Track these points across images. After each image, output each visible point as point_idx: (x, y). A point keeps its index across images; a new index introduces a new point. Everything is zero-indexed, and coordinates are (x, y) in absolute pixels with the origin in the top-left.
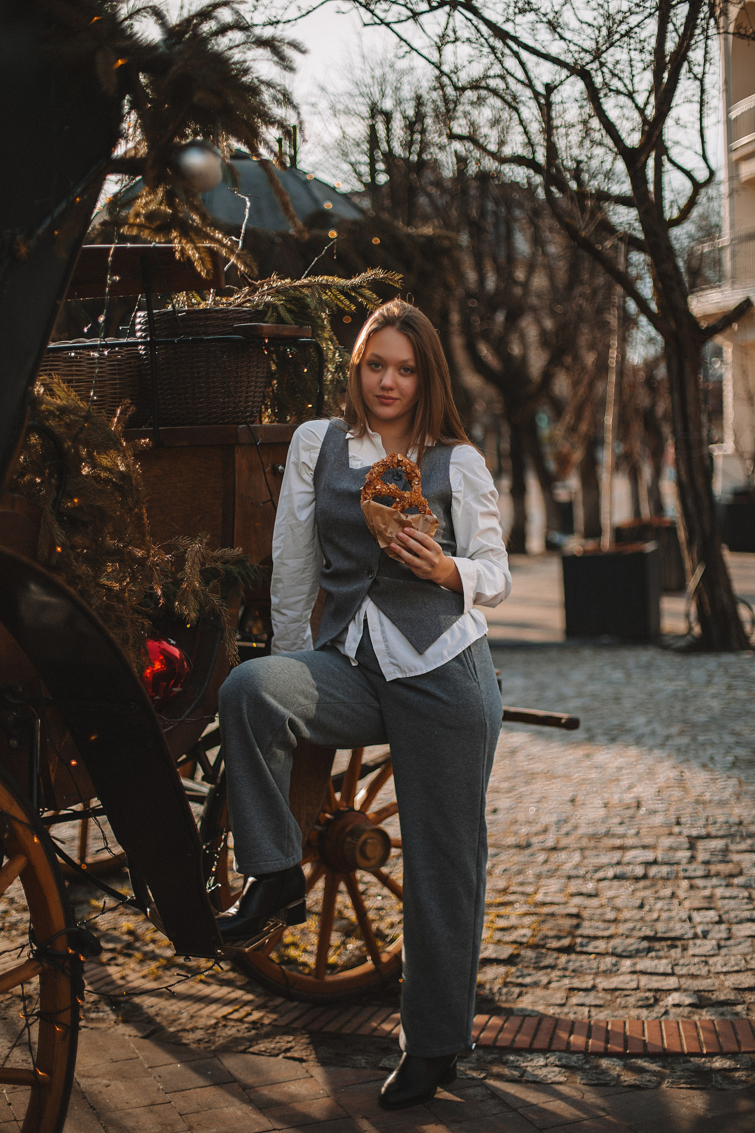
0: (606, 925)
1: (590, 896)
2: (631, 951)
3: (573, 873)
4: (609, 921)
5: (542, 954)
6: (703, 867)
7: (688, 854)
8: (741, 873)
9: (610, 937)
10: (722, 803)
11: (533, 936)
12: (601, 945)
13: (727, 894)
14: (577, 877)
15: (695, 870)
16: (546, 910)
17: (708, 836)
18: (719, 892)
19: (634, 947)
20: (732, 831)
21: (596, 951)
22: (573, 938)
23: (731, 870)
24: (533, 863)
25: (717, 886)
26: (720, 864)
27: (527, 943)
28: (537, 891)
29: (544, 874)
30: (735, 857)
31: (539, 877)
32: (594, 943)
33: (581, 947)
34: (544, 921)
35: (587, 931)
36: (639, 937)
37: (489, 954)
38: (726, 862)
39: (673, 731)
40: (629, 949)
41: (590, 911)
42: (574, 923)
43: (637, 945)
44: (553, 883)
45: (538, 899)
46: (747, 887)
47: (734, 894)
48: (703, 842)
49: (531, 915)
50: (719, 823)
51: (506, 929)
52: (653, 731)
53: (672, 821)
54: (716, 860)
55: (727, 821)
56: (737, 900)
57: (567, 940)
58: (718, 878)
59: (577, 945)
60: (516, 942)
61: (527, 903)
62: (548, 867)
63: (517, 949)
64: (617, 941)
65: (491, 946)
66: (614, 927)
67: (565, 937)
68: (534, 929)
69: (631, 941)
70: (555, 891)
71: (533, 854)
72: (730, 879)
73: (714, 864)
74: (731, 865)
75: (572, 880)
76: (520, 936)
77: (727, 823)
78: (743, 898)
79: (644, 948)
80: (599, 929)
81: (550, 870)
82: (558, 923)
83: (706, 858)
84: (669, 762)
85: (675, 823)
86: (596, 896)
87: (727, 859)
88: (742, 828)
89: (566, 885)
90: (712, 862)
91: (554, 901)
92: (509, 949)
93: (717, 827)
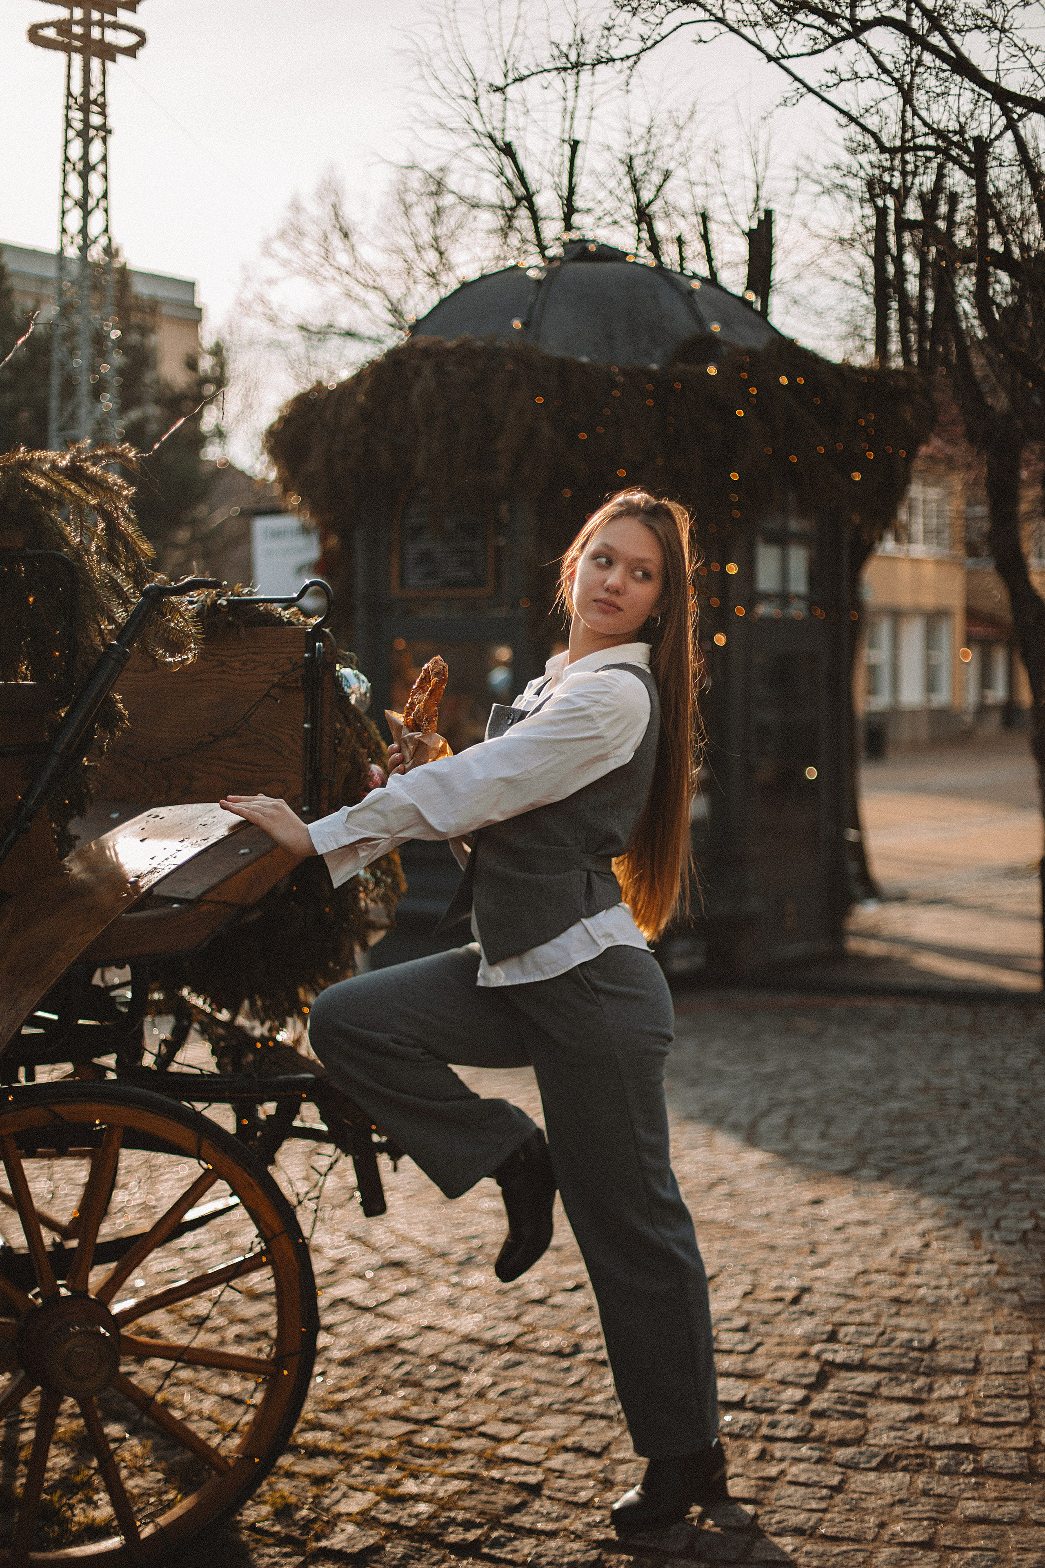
0: (566, 1510)
1: (591, 1454)
3: (601, 1410)
4: (576, 1505)
5: (419, 1550)
6: (807, 1419)
7: (798, 1394)
8: (859, 1441)
9: (552, 1534)
10: (936, 1306)
11: (432, 1517)
12: (526, 1547)
13: (803, 1478)
14: (603, 1417)
15: (789, 1426)
16: (496, 1474)
17: (862, 1366)
18: (795, 1471)
19: (572, 1558)
20: (905, 1360)
21: (509, 1557)
22: (492, 1529)
23: (848, 1432)
24: (556, 1385)
25: (800, 1460)
26: (838, 1419)
27: (411, 1528)
28: (516, 1436)
29: (556, 1407)
30: (874, 1409)
31: (543, 1410)
32: (516, 1543)
33: (492, 1547)
34: (472, 1492)
35: (525, 1518)
36: (595, 1541)
37: (336, 1541)
38: (851, 1416)
39: (987, 1167)
40: (561, 1561)
41: (562, 1482)
42: (517, 1501)
43: (579, 1556)
44: (555, 1424)
45: (505, 1450)
46: (849, 1465)
47: (815, 1478)
48: (843, 1374)
49: (464, 1479)
50: (895, 1344)
51: (402, 1499)
52: (959, 1165)
53: (823, 1333)
54: (838, 1412)
55: (911, 1340)
56: (811, 1490)
57: (479, 1532)
58: (814, 1445)
59: (488, 1543)
60: (395, 1525)
61: (480, 1455)
62: (570, 1394)
63: (387, 1539)
64: (553, 1544)
65: (350, 1528)
66: (573, 1517)
67: (479, 1526)
68: (444, 1505)
69: (575, 1546)
70: (545, 1439)
71: (568, 1370)
72: (833, 1449)
73: (829, 1417)
74: (856, 1422)
75: (588, 1423)
76: (410, 1516)
77: (908, 1345)
78: (825, 1487)
79: (587, 1562)
80: (547, 1517)
81: (570, 1400)
82: (493, 1498)
83: (825, 1405)
84: (927, 1224)
85: (824, 1337)
86: (598, 1455)
87: (858, 1410)
88: (926, 1356)
89: (570, 1431)
90: (828, 1413)
91: (524, 1457)
92: (371, 1538)
93: (886, 1350)
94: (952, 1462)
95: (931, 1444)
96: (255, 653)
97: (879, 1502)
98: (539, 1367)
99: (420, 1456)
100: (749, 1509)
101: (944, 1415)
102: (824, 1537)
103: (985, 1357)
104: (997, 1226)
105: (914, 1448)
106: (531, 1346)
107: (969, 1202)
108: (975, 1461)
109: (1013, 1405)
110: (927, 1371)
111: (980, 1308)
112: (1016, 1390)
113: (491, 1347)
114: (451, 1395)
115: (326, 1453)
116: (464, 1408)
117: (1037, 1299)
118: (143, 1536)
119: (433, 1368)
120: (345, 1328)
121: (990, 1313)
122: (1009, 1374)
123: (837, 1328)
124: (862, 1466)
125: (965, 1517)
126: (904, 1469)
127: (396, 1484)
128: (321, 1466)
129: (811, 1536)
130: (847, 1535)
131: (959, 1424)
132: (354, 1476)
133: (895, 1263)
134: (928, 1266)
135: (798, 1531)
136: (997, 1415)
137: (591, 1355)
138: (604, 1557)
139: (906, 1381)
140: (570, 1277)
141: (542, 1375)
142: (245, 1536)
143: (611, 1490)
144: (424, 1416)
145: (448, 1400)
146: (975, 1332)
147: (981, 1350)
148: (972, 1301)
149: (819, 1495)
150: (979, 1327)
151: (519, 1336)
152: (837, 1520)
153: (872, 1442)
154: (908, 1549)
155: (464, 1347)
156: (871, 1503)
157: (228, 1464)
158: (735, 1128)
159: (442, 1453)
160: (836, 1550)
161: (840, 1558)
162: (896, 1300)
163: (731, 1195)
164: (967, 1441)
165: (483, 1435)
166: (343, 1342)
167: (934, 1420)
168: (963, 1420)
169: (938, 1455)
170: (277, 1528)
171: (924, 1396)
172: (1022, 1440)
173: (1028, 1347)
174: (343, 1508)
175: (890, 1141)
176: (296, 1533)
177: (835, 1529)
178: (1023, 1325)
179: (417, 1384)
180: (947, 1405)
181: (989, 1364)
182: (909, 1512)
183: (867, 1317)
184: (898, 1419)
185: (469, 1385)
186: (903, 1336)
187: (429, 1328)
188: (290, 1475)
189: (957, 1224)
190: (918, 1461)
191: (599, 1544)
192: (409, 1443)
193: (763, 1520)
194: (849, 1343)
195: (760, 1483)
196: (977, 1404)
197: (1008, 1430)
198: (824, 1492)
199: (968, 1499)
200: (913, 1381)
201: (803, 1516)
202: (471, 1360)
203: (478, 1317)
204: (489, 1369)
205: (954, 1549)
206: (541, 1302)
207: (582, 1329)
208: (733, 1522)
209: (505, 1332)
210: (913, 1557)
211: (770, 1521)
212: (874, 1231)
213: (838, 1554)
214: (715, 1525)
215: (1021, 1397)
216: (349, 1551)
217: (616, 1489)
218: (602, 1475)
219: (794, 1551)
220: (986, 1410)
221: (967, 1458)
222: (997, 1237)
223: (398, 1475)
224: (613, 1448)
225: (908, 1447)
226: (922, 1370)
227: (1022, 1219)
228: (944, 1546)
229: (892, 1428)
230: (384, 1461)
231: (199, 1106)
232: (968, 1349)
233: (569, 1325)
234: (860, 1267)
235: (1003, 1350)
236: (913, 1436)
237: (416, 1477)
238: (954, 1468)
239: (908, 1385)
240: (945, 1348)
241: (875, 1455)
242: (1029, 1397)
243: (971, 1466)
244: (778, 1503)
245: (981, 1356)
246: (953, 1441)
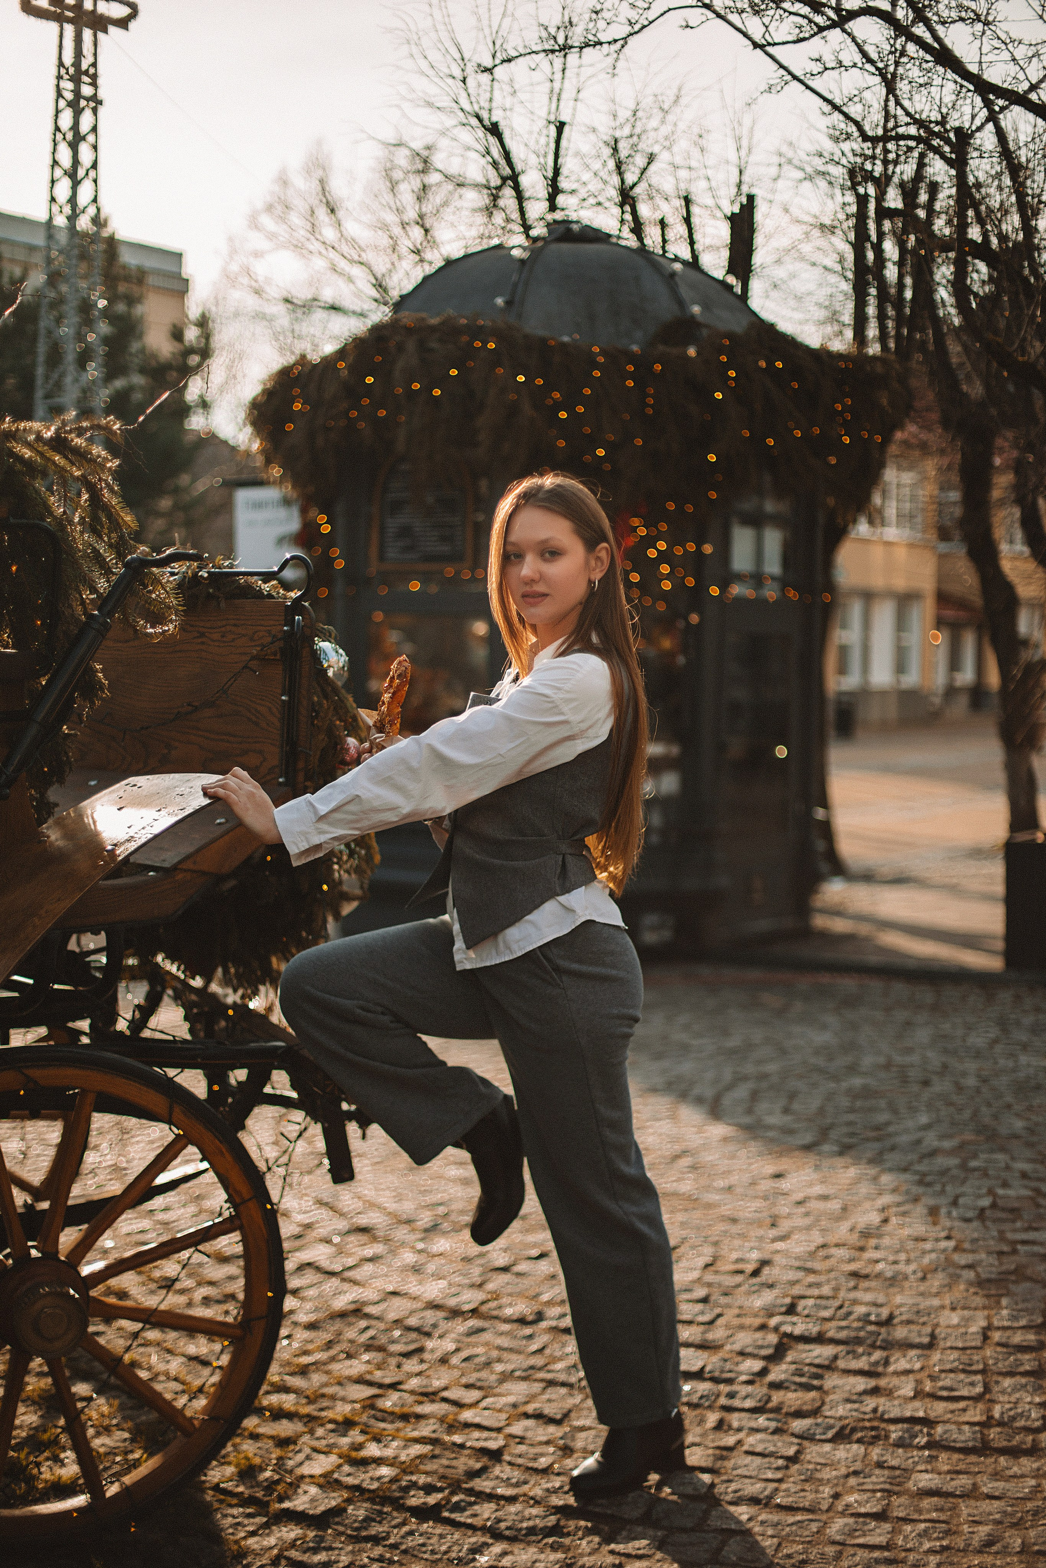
0: (525, 1476)
1: (551, 1421)
2: (521, 1529)
3: (562, 1377)
4: (536, 1471)
5: (380, 1513)
6: (765, 1390)
7: (757, 1365)
8: (815, 1412)
9: (512, 1499)
10: (894, 1281)
11: (394, 1480)
12: (486, 1511)
13: (759, 1449)
14: (563, 1384)
15: (746, 1397)
16: (457, 1439)
17: (820, 1339)
18: (752, 1441)
19: (531, 1523)
20: (862, 1334)
21: (469, 1521)
22: (453, 1493)
23: (805, 1403)
24: (518, 1352)
25: (757, 1430)
26: (795, 1391)
27: (373, 1491)
28: (478, 1402)
29: (517, 1374)
30: (831, 1381)
31: (505, 1377)
32: (476, 1507)
33: (452, 1511)
34: (434, 1457)
35: (485, 1483)
36: (554, 1507)
37: (299, 1503)
38: (808, 1387)
39: (947, 1144)
40: (520, 1526)
41: (522, 1448)
42: (478, 1466)
43: (538, 1521)
44: (517, 1391)
45: (467, 1415)
46: (805, 1437)
47: (772, 1449)
48: (801, 1346)
49: (426, 1444)
50: (852, 1317)
51: (364, 1462)
52: (919, 1142)
53: (782, 1306)
54: (795, 1383)
55: (869, 1315)
56: (767, 1460)
57: (440, 1496)
58: (771, 1416)
59: (448, 1507)
60: (357, 1488)
61: (442, 1420)
62: (532, 1361)
63: (349, 1501)
64: (513, 1509)
65: (313, 1490)
66: (532, 1482)
67: (440, 1490)
68: (406, 1469)
69: (534, 1511)
70: (505, 1405)
71: (530, 1337)
72: (790, 1420)
73: (787, 1388)
74: (813, 1394)
75: (549, 1390)
76: (372, 1479)
77: (865, 1319)
78: (781, 1457)
79: (546, 1527)
80: (507, 1482)
81: (532, 1368)
82: (454, 1463)
83: (783, 1377)
84: (886, 1199)
85: (783, 1309)
86: (558, 1422)
87: (815, 1382)
88: (883, 1330)
89: (531, 1398)
90: (786, 1384)
91: (486, 1423)
92: (333, 1500)
93: (844, 1323)
94: (906, 1435)
95: (886, 1416)
96: (235, 625)
97: (834, 1473)
98: (502, 1334)
99: (383, 1420)
100: (706, 1478)
101: (898, 1388)
102: (779, 1507)
103: (940, 1332)
104: (955, 1203)
105: (870, 1420)
106: (495, 1313)
107: (929, 1179)
108: (929, 1434)
109: (968, 1380)
110: (884, 1345)
111: (936, 1283)
112: (971, 1365)
113: (455, 1313)
114: (415, 1360)
115: (290, 1416)
116: (428, 1373)
117: (993, 1276)
118: (108, 1494)
119: (397, 1333)
120: (312, 1292)
121: (946, 1289)
122: (964, 1349)
123: (796, 1301)
124: (818, 1437)
125: (918, 1489)
126: (859, 1441)
127: (359, 1447)
128: (285, 1428)
129: (766, 1505)
130: (801, 1505)
131: (915, 1397)
132: (318, 1439)
133: (854, 1239)
134: (886, 1241)
135: (754, 1501)
136: (951, 1389)
137: (554, 1323)
138: (562, 1523)
139: (863, 1354)
140: (535, 1245)
141: (504, 1342)
142: (209, 1496)
143: (570, 1457)
144: (388, 1381)
145: (412, 1365)
146: (931, 1307)
147: (937, 1325)
148: (929, 1276)
149: (775, 1466)
150: (936, 1302)
151: (483, 1303)
152: (793, 1490)
153: (828, 1414)
154: (861, 1520)
155: (429, 1314)
156: (826, 1474)
157: (193, 1424)
158: (699, 1101)
159: (405, 1417)
160: (791, 1519)
161: (794, 1528)
162: (855, 1275)
163: (694, 1168)
164: (921, 1414)
165: (445, 1400)
166: (309, 1306)
167: (889, 1393)
168: (919, 1394)
169: (892, 1428)
170: (241, 1489)
171: (880, 1369)
172: (976, 1414)
173: (983, 1323)
174: (306, 1470)
175: (851, 1117)
176: (260, 1494)
177: (791, 1499)
178: (979, 1301)
179: (381, 1349)
180: (903, 1378)
181: (945, 1339)
182: (863, 1483)
183: (826, 1290)
184: (854, 1391)
185: (432, 1351)
186: (861, 1310)
187: (394, 1293)
188: (255, 1437)
189: (916, 1200)
190: (873, 1433)
191: (558, 1510)
192: (372, 1407)
193: (719, 1489)
194: (807, 1316)
195: (718, 1452)
196: (933, 1378)
197: (962, 1405)
198: (780, 1462)
199: (921, 1471)
200: (870, 1354)
201: (759, 1486)
202: (435, 1326)
203: (443, 1284)
204: (453, 1335)
205: (906, 1520)
206: (505, 1269)
207: (545, 1297)
208: (689, 1490)
209: (469, 1299)
210: (866, 1528)
211: (726, 1491)
212: (835, 1205)
213: (792, 1524)
214: (672, 1494)
215: (976, 1372)
216: (311, 1512)
217: (575, 1455)
218: (561, 1442)
219: (750, 1519)
220: (940, 1384)
221: (921, 1431)
222: (954, 1213)
223: (361, 1438)
224: (573, 1415)
225: (864, 1420)
226: (878, 1343)
227: (980, 1196)
228: (897, 1518)
229: (848, 1401)
230: (347, 1424)
231: (171, 1072)
232: (924, 1324)
233: (532, 1293)
234: (820, 1241)
235: (958, 1326)
236: (869, 1409)
237: (379, 1441)
238: (908, 1441)
239: (864, 1358)
240: (902, 1322)
241: (831, 1427)
242: (983, 1372)
243: (925, 1439)
244: (735, 1472)
245: (937, 1331)
246: (908, 1414)
